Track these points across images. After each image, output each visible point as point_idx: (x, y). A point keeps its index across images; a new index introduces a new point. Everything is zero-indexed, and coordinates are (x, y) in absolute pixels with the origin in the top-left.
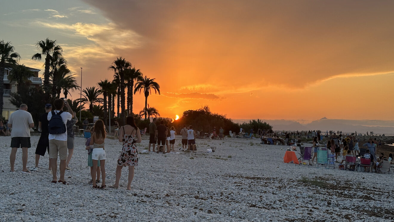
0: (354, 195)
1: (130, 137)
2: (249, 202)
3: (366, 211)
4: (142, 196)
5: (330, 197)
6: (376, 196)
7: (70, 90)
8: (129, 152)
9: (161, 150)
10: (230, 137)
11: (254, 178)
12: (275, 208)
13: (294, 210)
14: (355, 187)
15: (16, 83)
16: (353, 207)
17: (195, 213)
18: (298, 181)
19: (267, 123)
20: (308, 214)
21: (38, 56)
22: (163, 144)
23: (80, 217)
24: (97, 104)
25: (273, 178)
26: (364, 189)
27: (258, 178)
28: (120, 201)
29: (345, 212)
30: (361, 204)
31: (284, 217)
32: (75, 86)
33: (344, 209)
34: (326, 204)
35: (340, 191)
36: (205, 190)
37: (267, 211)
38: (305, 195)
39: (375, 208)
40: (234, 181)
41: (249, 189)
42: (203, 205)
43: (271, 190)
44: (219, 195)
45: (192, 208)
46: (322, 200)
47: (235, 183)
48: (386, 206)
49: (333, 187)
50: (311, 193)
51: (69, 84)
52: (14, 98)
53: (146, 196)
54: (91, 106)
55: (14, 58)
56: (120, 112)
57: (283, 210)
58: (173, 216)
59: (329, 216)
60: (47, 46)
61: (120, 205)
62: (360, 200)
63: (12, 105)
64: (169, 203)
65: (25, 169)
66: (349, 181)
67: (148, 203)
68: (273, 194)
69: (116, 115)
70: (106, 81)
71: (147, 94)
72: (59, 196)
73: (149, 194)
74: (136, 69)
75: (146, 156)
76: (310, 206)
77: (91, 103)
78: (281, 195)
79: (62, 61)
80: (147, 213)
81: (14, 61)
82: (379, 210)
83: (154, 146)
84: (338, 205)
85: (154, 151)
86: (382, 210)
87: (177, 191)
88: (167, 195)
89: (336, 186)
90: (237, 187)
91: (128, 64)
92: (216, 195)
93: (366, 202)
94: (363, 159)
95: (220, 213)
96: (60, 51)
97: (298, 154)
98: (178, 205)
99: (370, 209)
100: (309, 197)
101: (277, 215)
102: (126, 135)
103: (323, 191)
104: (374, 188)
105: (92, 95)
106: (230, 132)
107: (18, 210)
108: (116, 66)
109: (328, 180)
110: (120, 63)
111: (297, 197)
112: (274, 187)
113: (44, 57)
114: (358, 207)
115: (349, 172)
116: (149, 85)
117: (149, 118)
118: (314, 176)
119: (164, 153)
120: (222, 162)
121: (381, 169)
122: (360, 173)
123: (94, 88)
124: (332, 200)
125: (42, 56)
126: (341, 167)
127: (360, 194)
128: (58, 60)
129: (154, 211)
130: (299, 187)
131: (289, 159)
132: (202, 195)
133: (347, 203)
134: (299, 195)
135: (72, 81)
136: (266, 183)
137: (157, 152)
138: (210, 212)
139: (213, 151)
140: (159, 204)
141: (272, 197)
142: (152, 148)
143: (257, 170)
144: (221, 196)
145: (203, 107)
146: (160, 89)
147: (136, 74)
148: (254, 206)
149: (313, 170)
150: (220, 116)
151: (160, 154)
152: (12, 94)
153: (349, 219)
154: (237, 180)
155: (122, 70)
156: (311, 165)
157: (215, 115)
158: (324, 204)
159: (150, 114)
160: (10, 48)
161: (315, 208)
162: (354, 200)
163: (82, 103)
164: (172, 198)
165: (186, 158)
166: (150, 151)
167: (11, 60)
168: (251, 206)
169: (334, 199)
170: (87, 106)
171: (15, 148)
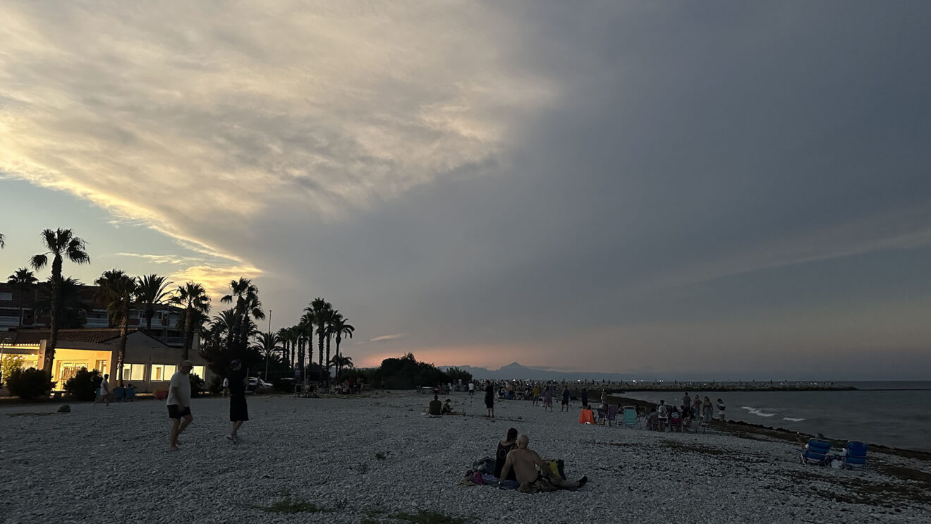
21: (228, 298)
55: (204, 302)
60: (240, 286)
71: (338, 340)
77: (268, 352)
108: (313, 308)
116: (341, 329)
123: (271, 335)
125: (233, 297)
128: (252, 303)
145: (408, 354)
147: (333, 316)
150: (427, 365)
157: (422, 364)
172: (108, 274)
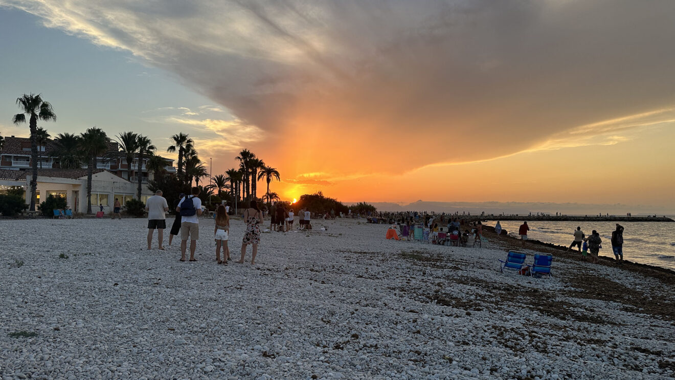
0: (445, 266)
1: (253, 218)
2: (357, 273)
3: (455, 280)
4: (264, 270)
5: (425, 268)
6: (463, 267)
7: (201, 178)
8: (253, 232)
9: (281, 229)
10: (341, 217)
11: (361, 253)
12: (379, 278)
13: (395, 279)
14: (445, 259)
15: (153, 172)
16: (444, 276)
17: (311, 284)
18: (398, 255)
19: (372, 205)
20: (407, 283)
21: (172, 148)
22: (283, 224)
23: (209, 289)
24: (225, 190)
25: (378, 253)
26: (453, 261)
27: (365, 253)
28: (246, 274)
29: (437, 281)
30: (451, 274)
31: (386, 286)
32: (206, 174)
33: (436, 278)
34: (422, 274)
35: (433, 263)
36: (319, 264)
37: (372, 281)
38: (404, 266)
39: (463, 276)
40: (344, 255)
41: (357, 262)
42: (317, 277)
43: (375, 263)
44: (331, 268)
45: (308, 280)
46: (418, 271)
47: (345, 257)
48: (471, 275)
49: (427, 259)
50: (409, 265)
51: (200, 172)
52: (151, 185)
53: (268, 269)
54: (220, 191)
55: (151, 150)
56: (245, 196)
57: (386, 280)
58: (292, 286)
59: (424, 284)
60: (180, 139)
61: (245, 278)
62: (450, 270)
63: (149, 191)
64: (288, 276)
65: (160, 247)
66: (441, 254)
67: (269, 276)
68: (377, 266)
69: (242, 199)
70: (233, 170)
71: (268, 181)
72: (191, 271)
73: (271, 267)
74: (260, 160)
75: (268, 234)
76: (408, 276)
77: (220, 189)
78: (384, 267)
79: (193, 152)
80: (269, 284)
81: (151, 153)
82: (465, 278)
83: (275, 226)
84: (431, 275)
85: (275, 230)
86: (468, 279)
87: (295, 265)
88: (286, 269)
89: (430, 258)
90: (347, 261)
91: (252, 155)
92: (329, 268)
93: (455, 272)
94: (452, 235)
95: (332, 284)
96: (192, 143)
97: (398, 231)
98: (296, 277)
99: (458, 278)
100: (407, 268)
101: (381, 284)
102: (250, 217)
103: (420, 263)
104: (461, 259)
105: (220, 182)
106: (341, 213)
107: (155, 284)
108: (241, 157)
109: (423, 253)
110: (245, 154)
111: (398, 269)
112: (378, 260)
113: (178, 149)
114: (448, 276)
115: (440, 246)
116: (270, 173)
117: (270, 201)
118: (412, 250)
119: (284, 232)
120: (334, 239)
121: (467, 243)
122: (450, 247)
123: (222, 176)
124: (427, 271)
125: (176, 147)
126: (434, 242)
127: (450, 265)
128: (190, 152)
129: (275, 283)
130: (399, 260)
131: (391, 235)
132: (316, 268)
133: (439, 272)
134: (399, 267)
135: (203, 170)
136: (371, 257)
137: (278, 231)
138: (323, 282)
139: (326, 230)
140: (280, 276)
141: (376, 269)
142: (273, 227)
143: (363, 245)
144: (333, 268)
145: (318, 192)
146: (280, 177)
147: (260, 164)
148: (361, 277)
149: (410, 245)
150: (332, 199)
151: (281, 233)
152: (149, 181)
153: (441, 286)
154: (347, 254)
155: (246, 160)
156: (409, 241)
157: (328, 199)
158: (420, 274)
159: (271, 198)
160: (148, 141)
161: (413, 278)
162: (445, 270)
163: (212, 189)
164: (290, 271)
165: (302, 236)
166: (271, 230)
167: (148, 152)
168: (358, 277)
169: (429, 269)
170: (216, 192)
171: (152, 229)
172: (89, 131)
